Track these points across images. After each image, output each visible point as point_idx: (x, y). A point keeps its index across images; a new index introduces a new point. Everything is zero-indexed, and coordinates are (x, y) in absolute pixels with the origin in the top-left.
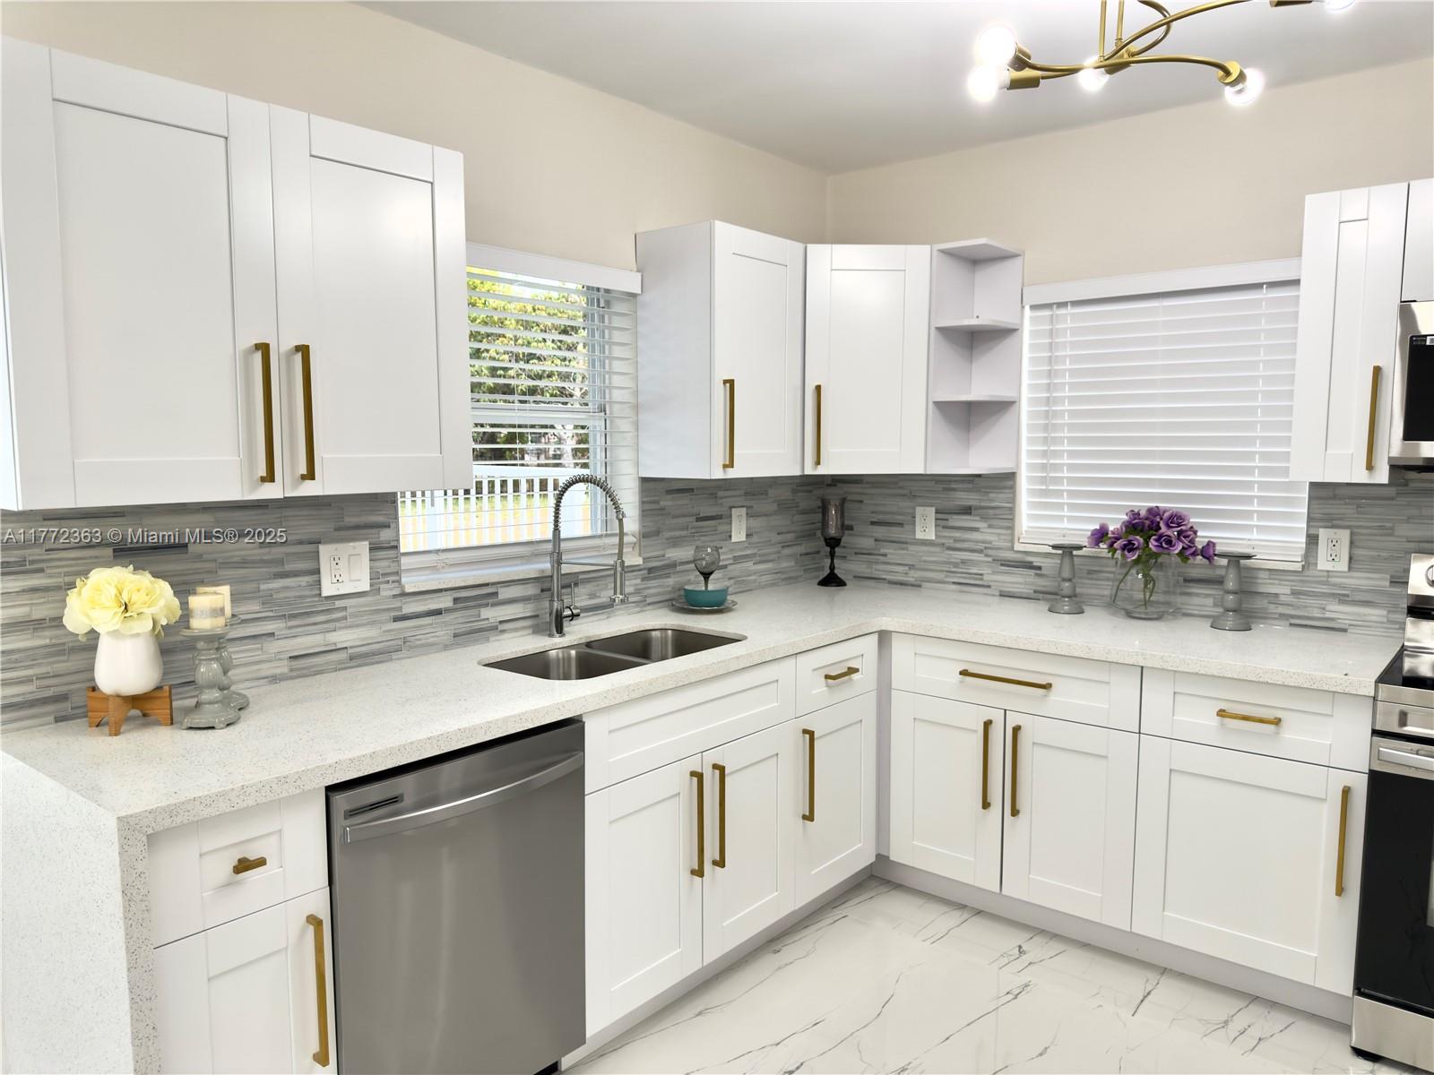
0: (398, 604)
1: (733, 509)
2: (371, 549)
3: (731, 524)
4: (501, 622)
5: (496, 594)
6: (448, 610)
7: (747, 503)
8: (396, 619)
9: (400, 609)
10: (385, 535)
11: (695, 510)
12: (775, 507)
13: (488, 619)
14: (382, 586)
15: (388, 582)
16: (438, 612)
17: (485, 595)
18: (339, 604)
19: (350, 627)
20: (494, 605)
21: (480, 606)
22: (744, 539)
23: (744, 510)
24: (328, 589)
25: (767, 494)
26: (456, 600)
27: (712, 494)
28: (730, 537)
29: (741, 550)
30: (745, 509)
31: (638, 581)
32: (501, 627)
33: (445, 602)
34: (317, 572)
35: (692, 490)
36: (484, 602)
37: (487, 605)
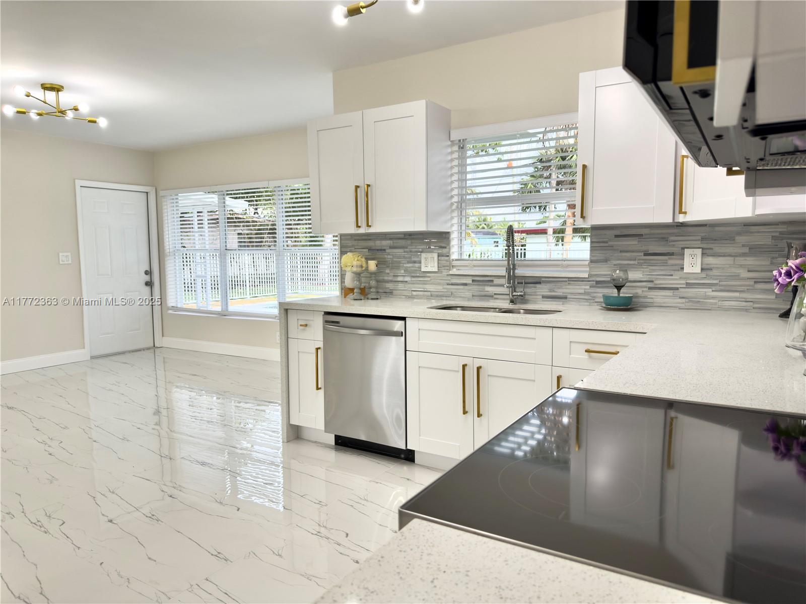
0: (450, 279)
1: (685, 249)
2: (438, 256)
3: (684, 259)
4: (495, 294)
5: (492, 281)
6: (469, 284)
7: (704, 246)
8: (448, 284)
9: (449, 280)
10: (444, 251)
11: (644, 248)
12: (746, 250)
13: (488, 291)
14: (443, 271)
15: (445, 269)
16: (465, 284)
17: (487, 280)
18: (428, 275)
19: (431, 284)
20: (491, 286)
21: (485, 285)
22: (699, 271)
23: (699, 251)
24: (423, 269)
25: (734, 240)
26: (473, 281)
27: (663, 238)
28: (683, 268)
29: (696, 279)
30: (701, 250)
31: (588, 287)
32: (495, 296)
33: (469, 280)
34: (420, 262)
35: (642, 235)
36: (487, 283)
37: (488, 285)
